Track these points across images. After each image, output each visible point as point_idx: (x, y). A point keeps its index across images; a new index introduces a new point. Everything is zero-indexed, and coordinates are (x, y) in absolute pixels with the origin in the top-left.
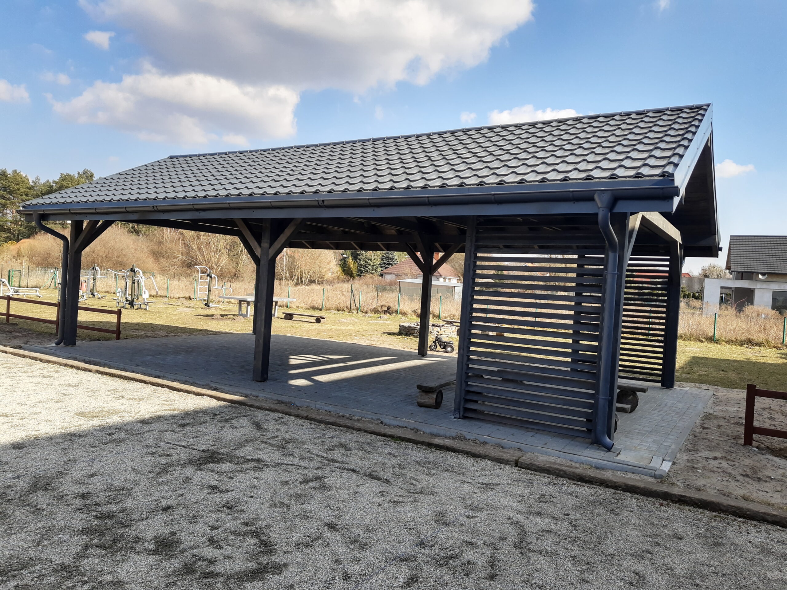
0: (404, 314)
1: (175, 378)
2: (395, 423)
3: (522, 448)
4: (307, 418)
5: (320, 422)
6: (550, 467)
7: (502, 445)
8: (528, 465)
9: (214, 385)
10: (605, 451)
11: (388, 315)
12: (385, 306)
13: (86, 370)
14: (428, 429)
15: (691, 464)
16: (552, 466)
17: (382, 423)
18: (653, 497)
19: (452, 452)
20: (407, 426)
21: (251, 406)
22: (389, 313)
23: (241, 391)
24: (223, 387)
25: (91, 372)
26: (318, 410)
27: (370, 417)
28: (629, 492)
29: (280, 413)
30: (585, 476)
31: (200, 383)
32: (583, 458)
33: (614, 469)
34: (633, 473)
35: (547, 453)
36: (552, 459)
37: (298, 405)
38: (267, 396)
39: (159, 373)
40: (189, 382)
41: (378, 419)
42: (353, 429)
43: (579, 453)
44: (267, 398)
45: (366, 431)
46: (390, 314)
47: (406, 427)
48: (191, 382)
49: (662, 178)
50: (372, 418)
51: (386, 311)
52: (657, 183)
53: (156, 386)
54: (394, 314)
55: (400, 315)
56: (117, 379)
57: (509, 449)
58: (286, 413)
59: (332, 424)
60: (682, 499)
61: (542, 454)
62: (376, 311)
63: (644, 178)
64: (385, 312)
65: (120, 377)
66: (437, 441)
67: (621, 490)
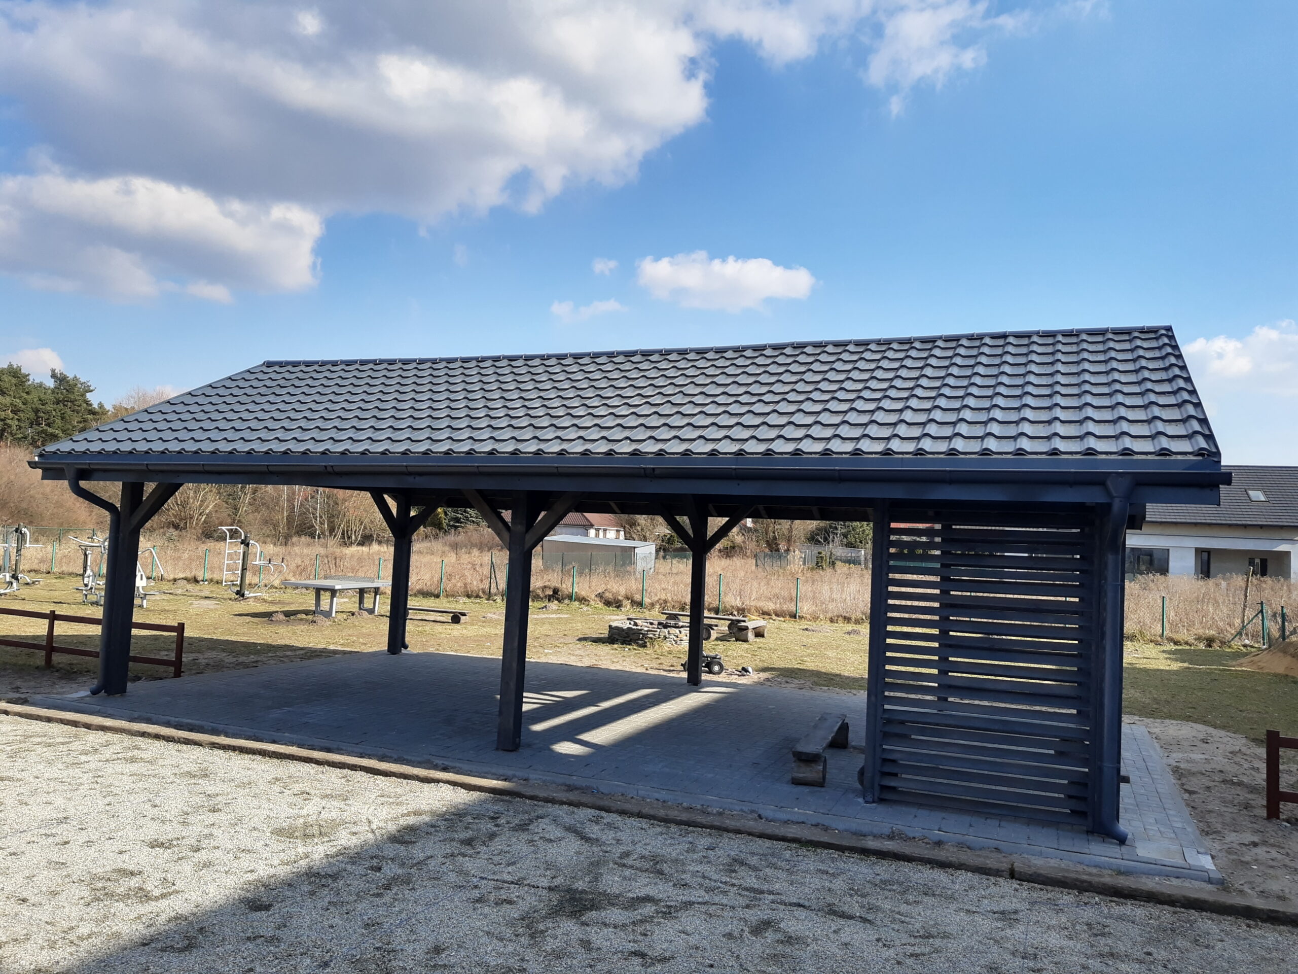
0: (582, 600)
1: (361, 751)
2: (783, 816)
3: (1000, 847)
4: (640, 815)
5: (666, 821)
6: (1063, 877)
7: (968, 844)
8: (1031, 875)
9: (439, 762)
10: (1116, 844)
13: (187, 742)
14: (839, 824)
15: (1235, 857)
16: (1066, 874)
17: (760, 817)
18: (1230, 914)
19: (904, 861)
20: (805, 820)
21: (532, 798)
22: (557, 599)
23: (494, 771)
24: (457, 765)
25: (201, 746)
26: (643, 799)
27: (737, 808)
28: (1193, 909)
29: (590, 807)
30: (1122, 888)
31: (413, 759)
32: (1097, 858)
33: (1149, 874)
34: (1178, 878)
35: (1041, 854)
36: (1053, 862)
37: (606, 791)
38: (544, 778)
39: (326, 743)
40: (391, 757)
41: (752, 811)
42: (727, 830)
43: (1087, 851)
44: (544, 781)
45: (750, 834)
46: (560, 601)
47: (803, 823)
48: (395, 756)
49: (1200, 458)
50: (742, 810)
51: (552, 596)
52: (1194, 465)
53: (340, 768)
54: (566, 601)
55: (577, 603)
56: (259, 758)
57: (981, 849)
58: (600, 809)
59: (689, 824)
60: (1273, 915)
61: (1033, 855)
62: (534, 596)
63: (1174, 457)
64: (549, 598)
65: (263, 753)
66: (872, 844)
67: (1180, 907)
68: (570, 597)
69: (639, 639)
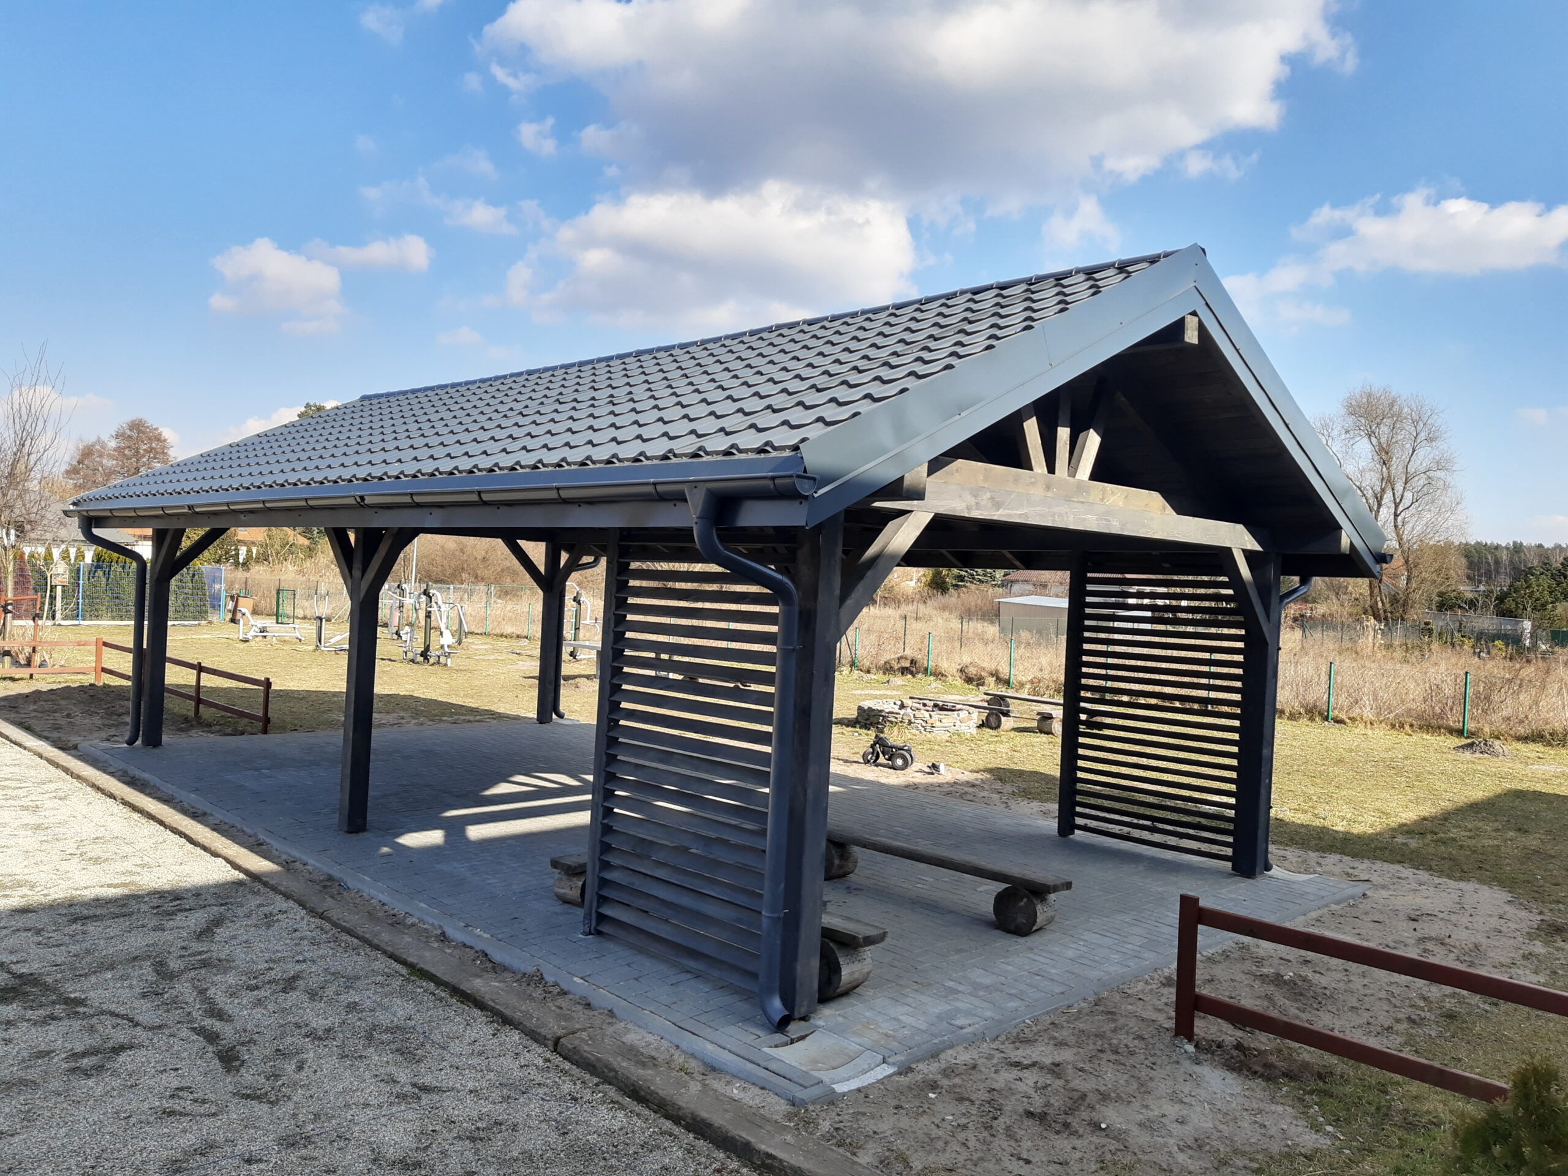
0: (939, 675)
2: (460, 936)
3: (616, 1010)
6: (599, 1060)
7: (590, 1000)
8: (569, 1050)
9: (262, 837)
10: (769, 1030)
11: (909, 676)
12: (906, 659)
15: (938, 1077)
17: (443, 934)
19: (479, 1008)
20: (474, 945)
22: (912, 673)
24: (272, 842)
26: (370, 899)
27: (431, 921)
34: (762, 1088)
35: (647, 1027)
36: (646, 1040)
42: (370, 944)
43: (707, 1032)
45: (384, 952)
46: (914, 676)
47: (471, 947)
48: (239, 827)
49: (793, 453)
50: (432, 924)
51: (907, 668)
52: (781, 465)
54: (920, 676)
55: (932, 678)
61: (639, 1027)
62: (888, 669)
64: (904, 671)
68: (926, 671)
69: (878, 723)
